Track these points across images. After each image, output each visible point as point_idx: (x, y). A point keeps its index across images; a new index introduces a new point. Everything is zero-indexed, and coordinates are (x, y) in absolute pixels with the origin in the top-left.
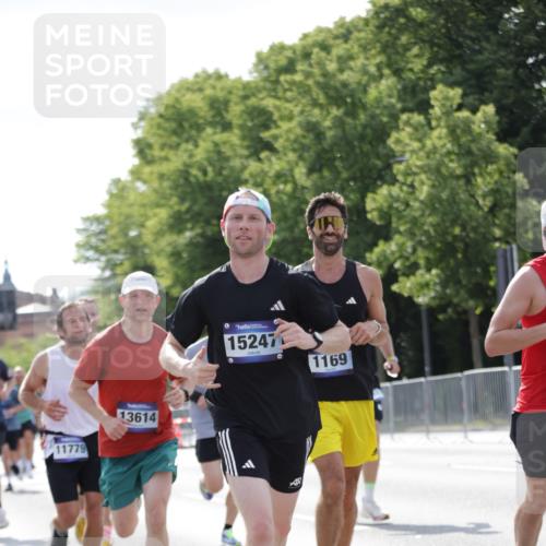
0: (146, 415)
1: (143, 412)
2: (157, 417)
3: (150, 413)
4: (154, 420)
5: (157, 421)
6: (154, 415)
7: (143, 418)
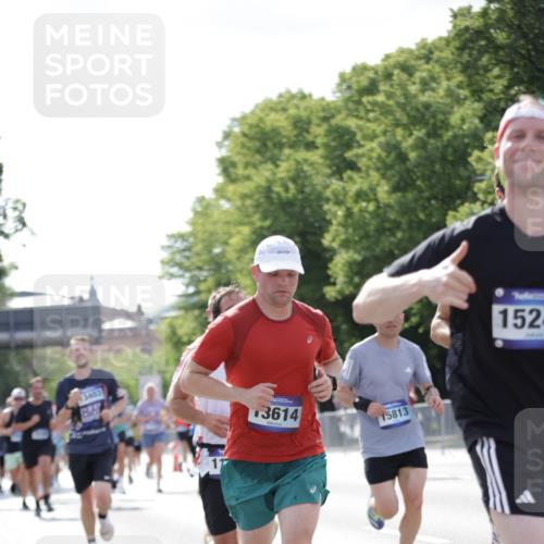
0: (286, 411)
1: (283, 408)
2: (299, 414)
3: (291, 410)
4: (295, 418)
5: (298, 420)
6: (296, 411)
7: (282, 414)
